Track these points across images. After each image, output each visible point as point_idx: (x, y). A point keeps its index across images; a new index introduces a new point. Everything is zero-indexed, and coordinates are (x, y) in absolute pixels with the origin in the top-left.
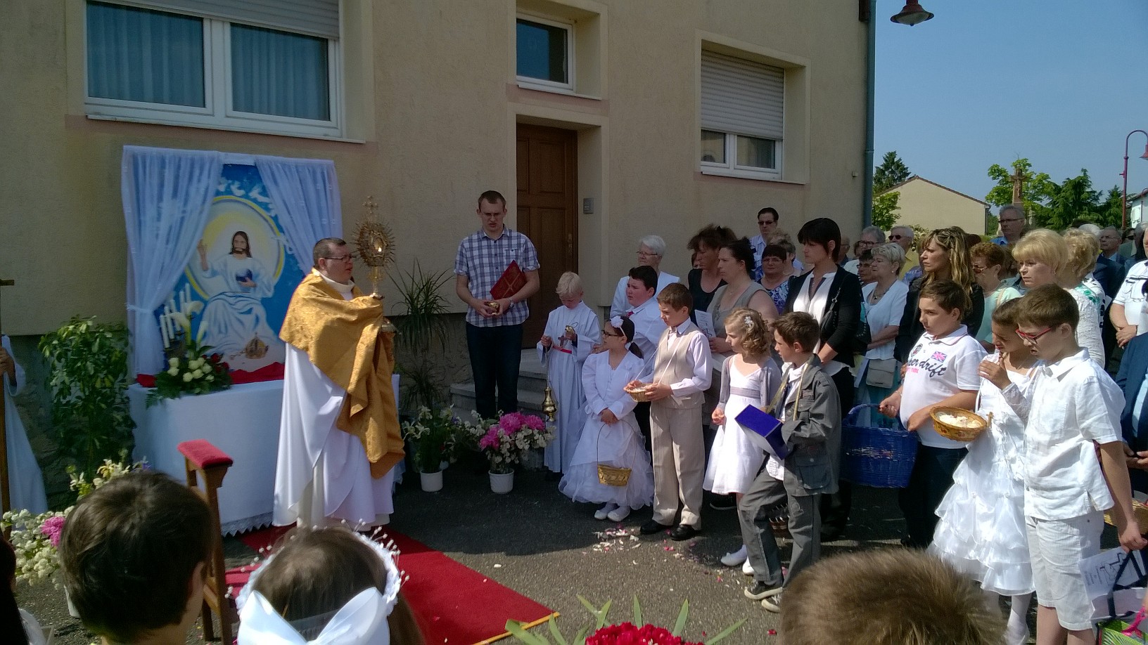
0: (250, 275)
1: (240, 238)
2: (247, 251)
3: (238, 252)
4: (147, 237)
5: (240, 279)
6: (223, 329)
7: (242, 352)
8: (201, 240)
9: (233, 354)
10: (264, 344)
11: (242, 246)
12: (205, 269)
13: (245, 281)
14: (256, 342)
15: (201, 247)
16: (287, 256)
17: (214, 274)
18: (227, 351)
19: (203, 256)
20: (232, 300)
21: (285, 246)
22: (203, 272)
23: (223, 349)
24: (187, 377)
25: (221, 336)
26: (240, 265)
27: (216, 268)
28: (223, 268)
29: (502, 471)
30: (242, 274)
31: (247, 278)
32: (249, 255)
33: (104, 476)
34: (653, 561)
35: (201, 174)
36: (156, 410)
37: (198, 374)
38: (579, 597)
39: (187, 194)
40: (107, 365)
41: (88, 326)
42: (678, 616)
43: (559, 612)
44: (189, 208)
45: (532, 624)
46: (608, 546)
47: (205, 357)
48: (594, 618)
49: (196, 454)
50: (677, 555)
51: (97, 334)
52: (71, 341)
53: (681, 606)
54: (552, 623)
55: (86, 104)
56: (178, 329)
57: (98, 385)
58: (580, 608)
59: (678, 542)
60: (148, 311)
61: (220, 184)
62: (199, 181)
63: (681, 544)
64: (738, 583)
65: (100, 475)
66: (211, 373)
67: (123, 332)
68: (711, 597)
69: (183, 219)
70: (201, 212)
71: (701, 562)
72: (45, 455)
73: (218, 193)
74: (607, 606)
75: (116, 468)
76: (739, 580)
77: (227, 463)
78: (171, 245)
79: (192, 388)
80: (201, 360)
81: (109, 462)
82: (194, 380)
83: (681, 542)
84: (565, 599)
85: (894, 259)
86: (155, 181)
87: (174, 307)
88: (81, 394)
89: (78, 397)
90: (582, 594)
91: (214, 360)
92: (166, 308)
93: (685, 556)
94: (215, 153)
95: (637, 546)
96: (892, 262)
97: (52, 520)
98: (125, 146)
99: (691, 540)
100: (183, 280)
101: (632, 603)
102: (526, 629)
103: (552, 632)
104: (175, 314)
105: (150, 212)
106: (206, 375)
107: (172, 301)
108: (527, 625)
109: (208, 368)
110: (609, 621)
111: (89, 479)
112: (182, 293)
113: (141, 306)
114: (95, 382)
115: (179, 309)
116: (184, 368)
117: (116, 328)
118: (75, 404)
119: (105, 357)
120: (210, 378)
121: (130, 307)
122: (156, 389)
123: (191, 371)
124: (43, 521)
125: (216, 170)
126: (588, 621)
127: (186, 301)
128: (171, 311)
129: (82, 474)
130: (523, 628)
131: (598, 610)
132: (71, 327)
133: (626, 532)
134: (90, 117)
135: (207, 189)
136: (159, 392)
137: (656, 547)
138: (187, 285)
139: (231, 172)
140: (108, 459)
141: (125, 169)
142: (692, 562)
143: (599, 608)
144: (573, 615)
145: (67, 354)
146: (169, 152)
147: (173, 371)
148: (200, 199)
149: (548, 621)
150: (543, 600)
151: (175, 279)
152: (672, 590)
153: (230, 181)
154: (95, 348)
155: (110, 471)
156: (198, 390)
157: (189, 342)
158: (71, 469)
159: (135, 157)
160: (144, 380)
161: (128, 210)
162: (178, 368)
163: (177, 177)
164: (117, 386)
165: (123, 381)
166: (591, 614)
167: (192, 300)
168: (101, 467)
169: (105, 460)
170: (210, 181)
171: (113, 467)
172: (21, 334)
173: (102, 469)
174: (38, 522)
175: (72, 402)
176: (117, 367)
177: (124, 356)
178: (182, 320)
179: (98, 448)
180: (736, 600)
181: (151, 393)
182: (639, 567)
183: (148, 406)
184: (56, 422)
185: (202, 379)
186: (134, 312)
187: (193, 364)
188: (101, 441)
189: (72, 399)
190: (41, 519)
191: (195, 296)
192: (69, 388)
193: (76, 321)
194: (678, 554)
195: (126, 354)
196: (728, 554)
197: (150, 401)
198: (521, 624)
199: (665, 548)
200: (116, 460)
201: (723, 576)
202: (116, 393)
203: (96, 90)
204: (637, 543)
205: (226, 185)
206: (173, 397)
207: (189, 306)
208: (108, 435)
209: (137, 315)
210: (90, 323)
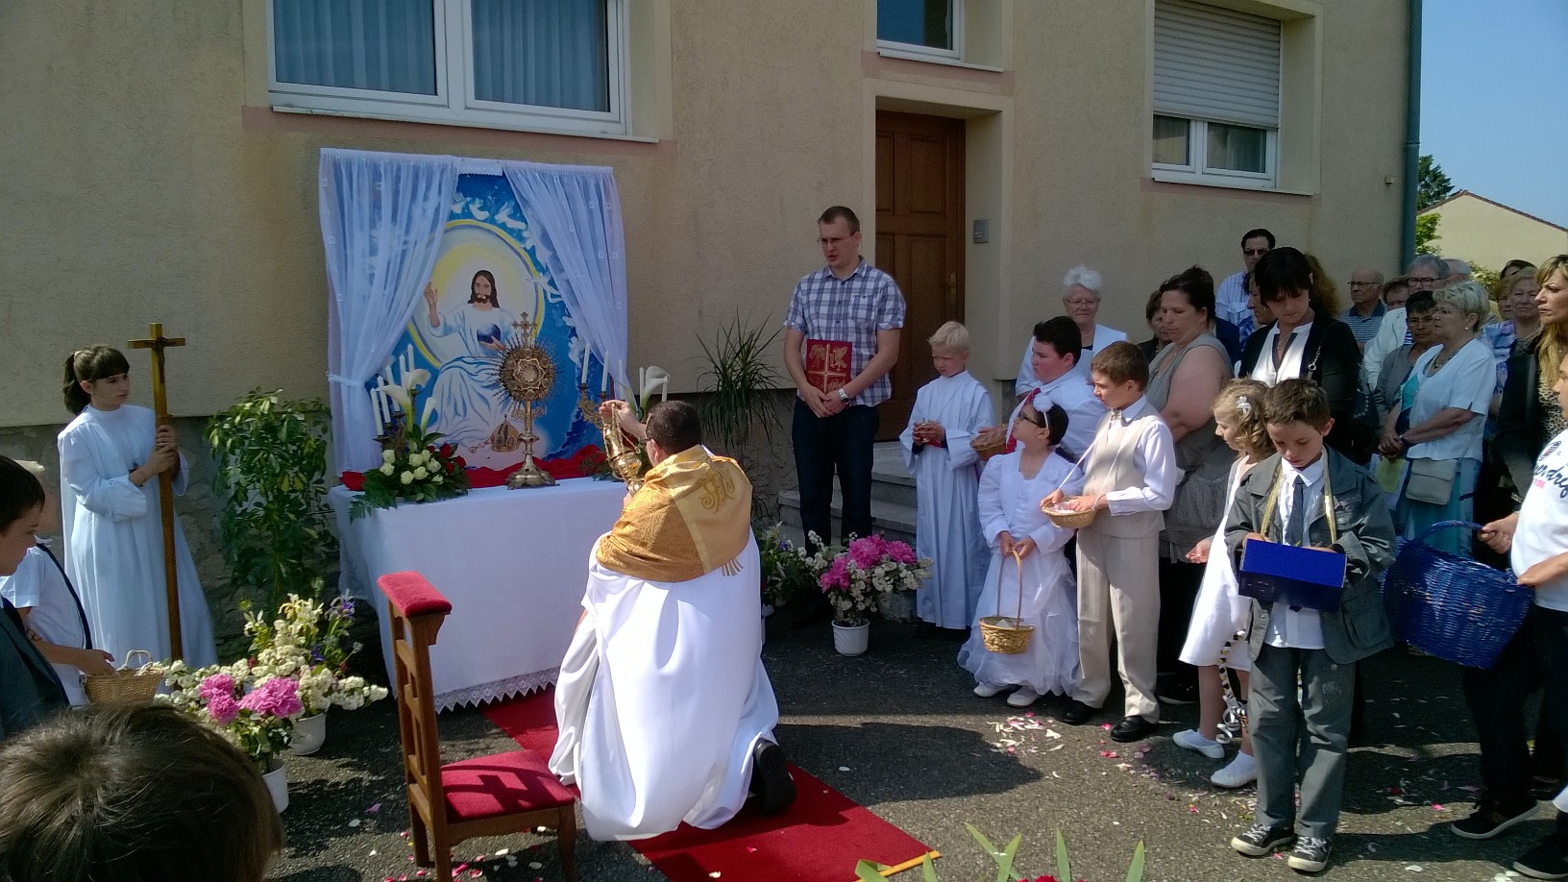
0: (497, 332)
1: (483, 280)
2: (493, 299)
3: (480, 300)
4: (357, 280)
5: (481, 338)
6: (460, 410)
7: (486, 443)
8: (430, 283)
9: (476, 444)
10: (515, 432)
11: (484, 291)
12: (436, 325)
13: (491, 341)
14: (505, 428)
15: (429, 293)
16: (548, 305)
17: (448, 331)
18: (465, 442)
19: (432, 306)
20: (472, 369)
21: (545, 292)
22: (431, 328)
23: (459, 438)
24: (406, 477)
25: (458, 419)
26: (483, 318)
27: (451, 322)
28: (459, 322)
29: (851, 622)
30: (486, 332)
31: (493, 337)
32: (495, 304)
33: (288, 617)
34: (1085, 773)
35: (428, 188)
36: (366, 523)
37: (421, 473)
38: (970, 827)
39: (410, 218)
40: (297, 459)
41: (272, 404)
42: (1128, 867)
43: (938, 849)
44: (412, 237)
45: (897, 868)
46: (1013, 746)
47: (431, 449)
48: (994, 863)
49: (399, 596)
50: (1122, 766)
51: (284, 416)
52: (248, 424)
53: (1133, 851)
54: (927, 868)
55: (270, 91)
56: (397, 408)
57: (285, 487)
58: (970, 845)
59: (1123, 745)
60: (358, 383)
61: (455, 202)
62: (426, 198)
63: (1127, 748)
64: (1225, 817)
65: (284, 616)
66: (439, 472)
67: (321, 413)
68: (1181, 838)
69: (404, 252)
70: (430, 243)
71: (1162, 777)
72: (221, 582)
73: (452, 216)
74: (1013, 845)
75: (305, 605)
76: (1224, 812)
77: (444, 608)
78: (390, 288)
79: (413, 493)
80: (426, 453)
81: (294, 597)
82: (415, 481)
83: (1128, 744)
84: (947, 829)
85: (1470, 307)
86: (366, 199)
87: (390, 379)
88: (263, 500)
89: (258, 504)
90: (973, 823)
91: (445, 454)
92: (380, 379)
93: (1136, 769)
94: (447, 159)
95: (1059, 747)
96: (1466, 312)
97: (214, 678)
98: (322, 150)
99: (1144, 742)
100: (405, 338)
101: (1052, 841)
102: (887, 877)
104: (392, 388)
105: (359, 243)
106: (432, 475)
107: (388, 369)
108: (889, 870)
109: (435, 465)
110: (1018, 870)
111: (269, 621)
112: (402, 358)
113: (349, 376)
114: (282, 483)
115: (398, 381)
116: (402, 465)
117: (311, 407)
118: (253, 514)
119: (295, 448)
120: (438, 479)
121: (332, 378)
122: (363, 493)
123: (412, 469)
124: (204, 678)
125: (450, 182)
126: (984, 869)
127: (408, 370)
128: (386, 383)
129: (261, 614)
130: (883, 874)
131: (1000, 852)
132: (248, 405)
133: (1040, 724)
134: (276, 109)
135: (437, 210)
136: (368, 498)
137: (1089, 751)
138: (410, 346)
139: (470, 185)
140: (294, 594)
141: (324, 182)
142: (1148, 776)
143: (1001, 848)
144: (960, 857)
145: (243, 444)
146: (383, 157)
147: (388, 469)
148: (428, 224)
149: (922, 864)
150: (914, 830)
151: (393, 338)
152: (1117, 823)
153: (469, 199)
154: (282, 435)
155: (297, 611)
156: (420, 496)
157: (410, 429)
158: (245, 605)
159: (336, 165)
160: (352, 480)
161: (329, 240)
162: (393, 464)
163: (396, 193)
164: (313, 487)
165: (320, 481)
166: (989, 856)
167: (416, 368)
168: (284, 605)
169: (289, 594)
170: (442, 198)
171: (300, 604)
172: (188, 415)
173: (285, 607)
174: (197, 679)
175: (249, 511)
176: (313, 462)
177: (321, 448)
178: (402, 398)
179: (285, 575)
181: (355, 500)
182: (1063, 782)
183: (351, 520)
184: (229, 537)
185: (427, 480)
186: (338, 384)
187: (415, 459)
188: (288, 564)
189: (249, 506)
190: (201, 676)
191: (420, 362)
192: (246, 492)
193: (255, 396)
194: (1124, 764)
195: (325, 443)
197: (356, 511)
198: (881, 867)
199: (1103, 753)
200: (304, 596)
201: (1198, 803)
202: (312, 499)
203: (287, 72)
204: (1058, 742)
205: (463, 203)
206: (387, 505)
207: (411, 377)
208: (299, 557)
209: (344, 389)
210: (274, 400)
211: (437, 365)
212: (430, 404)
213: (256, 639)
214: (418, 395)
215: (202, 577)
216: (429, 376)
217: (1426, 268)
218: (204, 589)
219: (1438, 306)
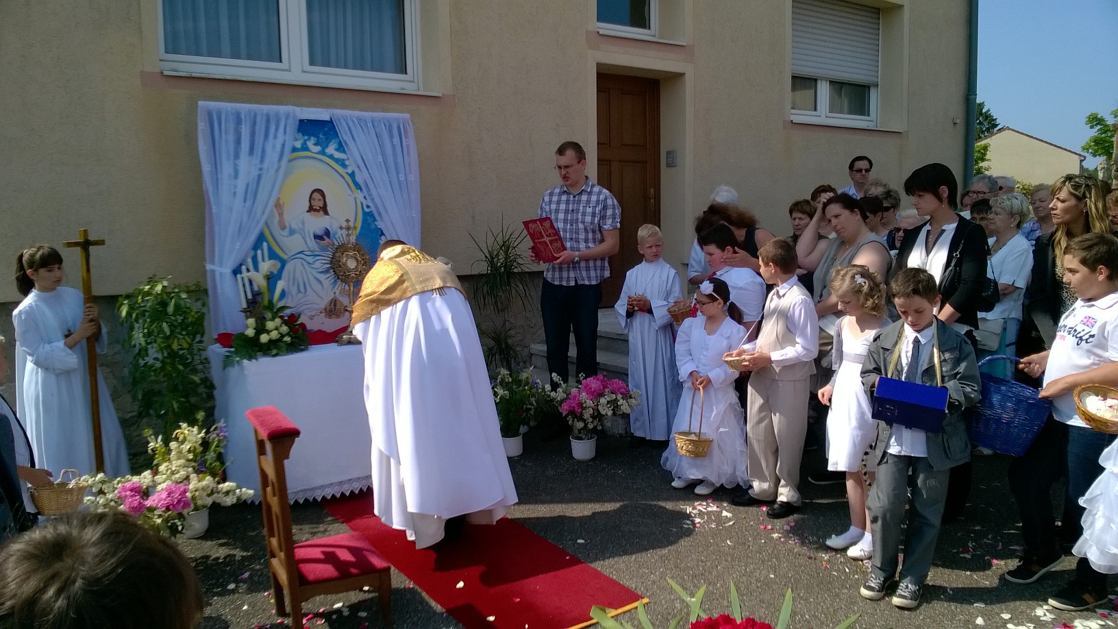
0: (327, 233)
1: (317, 196)
2: (324, 209)
3: (315, 210)
4: (225, 195)
5: (318, 237)
6: (302, 289)
7: (321, 313)
8: (279, 198)
9: (313, 314)
10: (342, 303)
11: (318, 204)
12: (283, 228)
13: (323, 239)
14: (334, 302)
15: (278, 206)
16: (365, 213)
17: (292, 232)
18: (306, 311)
19: (281, 215)
20: (310, 259)
21: (362, 203)
22: (281, 231)
23: (301, 309)
24: (264, 338)
25: (300, 294)
26: (318, 223)
27: (294, 226)
28: (301, 226)
29: (584, 437)
30: (320, 232)
31: (325, 237)
32: (326, 213)
33: (180, 439)
34: (749, 541)
35: (277, 129)
36: (233, 371)
37: (274, 335)
38: (670, 581)
39: (263, 151)
40: (184, 325)
41: (164, 287)
42: (781, 607)
43: (649, 597)
44: (265, 165)
45: (620, 611)
46: (699, 523)
47: (282, 317)
48: (688, 606)
49: (262, 424)
50: (775, 535)
51: (173, 295)
52: (147, 301)
53: (784, 596)
54: (641, 610)
55: (161, 60)
56: (256, 289)
57: (175, 346)
58: (671, 593)
59: (776, 521)
60: (227, 270)
61: (296, 140)
62: (275, 137)
63: (779, 523)
64: (847, 570)
65: (177, 439)
66: (288, 334)
67: (200, 292)
68: (817, 586)
69: (259, 176)
70: (277, 170)
71: (803, 543)
72: (130, 415)
73: (294, 150)
74: (701, 593)
75: (192, 431)
76: (847, 567)
77: (295, 433)
78: (248, 203)
79: (269, 349)
80: (278, 321)
81: (184, 425)
82: (270, 341)
83: (779, 520)
84: (654, 582)
85: (1015, 210)
86: (231, 138)
87: (251, 267)
88: (160, 356)
89: (156, 359)
90: (672, 578)
91: (291, 321)
92: (244, 268)
93: (785, 537)
94: (290, 108)
95: (731, 523)
96: (1012, 214)
97: (128, 485)
98: (200, 103)
99: (791, 518)
100: (261, 238)
101: (728, 589)
102: (612, 617)
103: (642, 621)
104: (253, 274)
105: (227, 169)
106: (283, 336)
107: (249, 260)
108: (613, 612)
109: (285, 329)
110: (704, 611)
111: (166, 442)
112: (259, 252)
113: (221, 265)
114: (173, 343)
115: (256, 269)
116: (260, 329)
117: (193, 288)
118: (152, 366)
119: (182, 318)
120: (287, 339)
121: (209, 267)
122: (233, 349)
123: (268, 332)
124: (120, 485)
125: (292, 126)
126: (681, 610)
127: (263, 261)
128: (248, 270)
129: (160, 438)
130: (610, 615)
131: (691, 598)
132: (147, 288)
133: (717, 507)
134: (166, 73)
135: (283, 145)
136: (236, 353)
137: (752, 525)
138: (265, 244)
139: (307, 127)
140: (184, 422)
141: (202, 126)
142: (793, 542)
143: (692, 595)
144: (663, 602)
145: (144, 316)
146: (244, 107)
147: (250, 332)
148: (276, 156)
149: (637, 607)
150: (631, 584)
151: (253, 237)
152: (772, 576)
153: (306, 137)
154: (171, 309)
155: (186, 435)
156: (274, 352)
157: (266, 302)
158: (148, 432)
159: (210, 114)
160: (225, 339)
161: (206, 168)
162: (254, 329)
163: (253, 134)
164: (196, 346)
165: (201, 342)
166: (683, 601)
167: (270, 258)
168: (178, 431)
169: (181, 424)
170: (286, 137)
171: (189, 430)
172: (104, 295)
173: (177, 433)
174: (115, 486)
175: (149, 364)
176: (195, 327)
177: (200, 319)
178: (260, 281)
179: (176, 410)
180: (846, 591)
181: (228, 354)
182: (734, 548)
183: (224, 368)
184: (135, 382)
185: (279, 340)
186: (213, 271)
187: (270, 325)
188: (178, 402)
189: (150, 360)
190: (118, 483)
191: (273, 255)
192: (146, 350)
193: (152, 281)
194: (777, 535)
195: (204, 314)
196: (833, 536)
197: (227, 362)
198: (608, 610)
199: (762, 527)
200: (192, 423)
201: (829, 561)
202: (195, 354)
203: (173, 46)
204: (730, 520)
205: (302, 141)
206: (250, 358)
207: (266, 266)
208: (187, 397)
209: (217, 274)
210: (165, 283)
211: (285, 257)
212: (280, 285)
213: (157, 456)
214: (272, 279)
215: (117, 410)
216: (279, 265)
217: (981, 184)
218: (119, 418)
219: (993, 209)
